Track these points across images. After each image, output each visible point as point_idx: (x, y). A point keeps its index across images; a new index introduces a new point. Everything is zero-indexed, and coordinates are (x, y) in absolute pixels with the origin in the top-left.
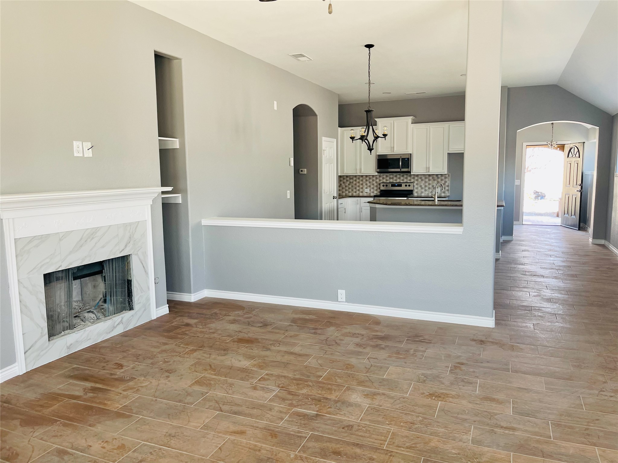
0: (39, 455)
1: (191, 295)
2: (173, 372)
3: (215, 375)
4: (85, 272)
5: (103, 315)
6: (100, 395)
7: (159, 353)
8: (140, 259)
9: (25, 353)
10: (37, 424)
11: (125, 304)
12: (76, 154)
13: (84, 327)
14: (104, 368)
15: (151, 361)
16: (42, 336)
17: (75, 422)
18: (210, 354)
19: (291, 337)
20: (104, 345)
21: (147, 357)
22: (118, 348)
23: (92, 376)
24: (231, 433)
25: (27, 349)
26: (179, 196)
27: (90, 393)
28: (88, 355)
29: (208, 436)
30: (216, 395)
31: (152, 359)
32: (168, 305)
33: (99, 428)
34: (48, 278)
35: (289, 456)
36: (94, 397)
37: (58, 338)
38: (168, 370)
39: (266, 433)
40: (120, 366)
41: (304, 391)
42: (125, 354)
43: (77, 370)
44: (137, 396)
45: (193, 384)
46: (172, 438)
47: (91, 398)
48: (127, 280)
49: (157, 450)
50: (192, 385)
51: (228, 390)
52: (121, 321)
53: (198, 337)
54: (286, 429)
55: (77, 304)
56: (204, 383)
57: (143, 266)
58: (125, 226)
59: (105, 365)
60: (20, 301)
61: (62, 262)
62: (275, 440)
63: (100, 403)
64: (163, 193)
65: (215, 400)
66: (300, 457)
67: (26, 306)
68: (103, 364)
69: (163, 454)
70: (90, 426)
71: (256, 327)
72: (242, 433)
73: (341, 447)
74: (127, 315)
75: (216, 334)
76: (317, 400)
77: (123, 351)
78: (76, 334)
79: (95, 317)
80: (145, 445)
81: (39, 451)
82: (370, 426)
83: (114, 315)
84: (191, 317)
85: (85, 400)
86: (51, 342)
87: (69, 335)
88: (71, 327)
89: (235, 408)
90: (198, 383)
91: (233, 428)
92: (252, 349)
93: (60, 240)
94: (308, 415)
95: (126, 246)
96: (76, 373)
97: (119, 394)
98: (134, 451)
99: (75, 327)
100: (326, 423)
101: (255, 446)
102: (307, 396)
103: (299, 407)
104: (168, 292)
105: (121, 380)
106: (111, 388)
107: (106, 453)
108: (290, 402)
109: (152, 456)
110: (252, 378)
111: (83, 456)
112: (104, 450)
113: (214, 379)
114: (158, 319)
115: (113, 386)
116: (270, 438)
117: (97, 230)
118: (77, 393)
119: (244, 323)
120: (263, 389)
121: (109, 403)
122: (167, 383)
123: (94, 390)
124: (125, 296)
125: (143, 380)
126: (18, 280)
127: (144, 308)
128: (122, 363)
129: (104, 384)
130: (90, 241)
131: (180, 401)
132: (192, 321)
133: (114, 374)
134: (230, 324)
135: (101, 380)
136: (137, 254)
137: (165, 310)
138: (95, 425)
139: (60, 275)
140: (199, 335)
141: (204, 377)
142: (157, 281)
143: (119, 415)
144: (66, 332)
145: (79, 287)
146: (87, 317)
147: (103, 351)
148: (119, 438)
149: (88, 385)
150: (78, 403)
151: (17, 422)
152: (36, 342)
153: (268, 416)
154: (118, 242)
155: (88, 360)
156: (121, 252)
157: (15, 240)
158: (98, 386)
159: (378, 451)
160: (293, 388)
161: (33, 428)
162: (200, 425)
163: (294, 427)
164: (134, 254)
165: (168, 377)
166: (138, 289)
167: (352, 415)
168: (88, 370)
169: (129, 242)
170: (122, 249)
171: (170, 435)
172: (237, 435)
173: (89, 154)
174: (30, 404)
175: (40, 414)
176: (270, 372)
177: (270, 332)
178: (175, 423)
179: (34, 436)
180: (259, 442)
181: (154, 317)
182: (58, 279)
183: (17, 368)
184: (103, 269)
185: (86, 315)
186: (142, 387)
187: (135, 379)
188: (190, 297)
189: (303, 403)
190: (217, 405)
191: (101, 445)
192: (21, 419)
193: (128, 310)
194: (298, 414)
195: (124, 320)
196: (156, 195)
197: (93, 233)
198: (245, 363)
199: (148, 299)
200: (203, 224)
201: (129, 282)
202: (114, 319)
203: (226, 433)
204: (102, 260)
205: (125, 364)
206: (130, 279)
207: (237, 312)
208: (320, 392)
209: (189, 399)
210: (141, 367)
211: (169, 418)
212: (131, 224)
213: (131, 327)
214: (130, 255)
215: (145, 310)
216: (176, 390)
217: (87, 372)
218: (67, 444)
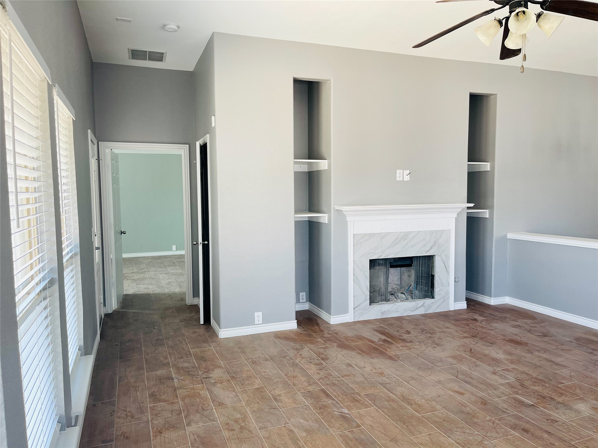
0: (338, 362)
1: (491, 299)
2: (440, 346)
3: (470, 356)
4: (399, 263)
5: (411, 297)
6: (387, 345)
7: (440, 332)
8: (442, 260)
9: (354, 309)
10: (345, 348)
11: (428, 293)
12: (398, 179)
13: (395, 302)
14: (398, 331)
15: (430, 335)
16: (365, 301)
17: (364, 353)
18: (477, 343)
19: (562, 350)
20: (406, 318)
21: (429, 332)
22: (414, 322)
23: (388, 334)
24: (453, 391)
25: (355, 306)
26: (487, 212)
27: (382, 342)
28: (393, 321)
29: (436, 387)
30: (460, 368)
31: (432, 334)
32: (466, 302)
33: (375, 361)
34: (373, 263)
35: (485, 417)
36: (383, 345)
37: (376, 304)
38: (438, 344)
39: (479, 400)
40: (409, 333)
41: (536, 388)
42: (416, 327)
43: (382, 328)
44: (407, 351)
45: (450, 357)
46: (413, 379)
47: (381, 344)
48: (432, 274)
49: (400, 382)
50: (448, 357)
51: (471, 368)
52: (423, 304)
53: (476, 329)
54: (497, 404)
55: (396, 287)
56: (458, 359)
57: (445, 266)
58: (432, 232)
59: (399, 330)
60: (354, 274)
61: (382, 253)
62: (483, 406)
63: (384, 349)
64: (469, 208)
65: (457, 370)
66: (493, 422)
67: (357, 279)
68: (398, 329)
69: (402, 385)
70: (371, 358)
71: (534, 335)
72: (462, 394)
73: (533, 429)
74: (428, 301)
75: (492, 331)
76: (542, 397)
77: (416, 325)
78: (388, 305)
79: (405, 298)
80: (395, 377)
81: (339, 360)
82: (574, 427)
83: (418, 299)
84: (481, 315)
85: (376, 345)
86: (371, 306)
87: (383, 305)
88: (387, 300)
89: (468, 379)
90: (454, 357)
91: (457, 389)
92: (516, 349)
93: (382, 238)
94: (523, 402)
95: (431, 248)
96: (381, 329)
97: (397, 348)
98: (386, 378)
99: (389, 301)
100: (535, 412)
101: (465, 403)
102: (535, 392)
103: (521, 396)
104: (467, 291)
105: (404, 340)
106: (395, 343)
107: (371, 373)
108: (517, 390)
109: (395, 383)
110: (499, 366)
111: (359, 370)
112: (371, 372)
113: (467, 358)
114: (455, 311)
115: (396, 342)
116: (480, 404)
117: (409, 233)
118: (374, 340)
119: (526, 329)
120: (501, 376)
121: (389, 350)
122: (432, 351)
123: (385, 341)
124: (429, 286)
125: (417, 345)
126: (353, 261)
127: (443, 300)
128: (411, 331)
129: (393, 340)
130: (403, 241)
131: (432, 363)
132: (480, 318)
133: (402, 336)
134: (511, 327)
135: (392, 337)
136: (440, 256)
137: (463, 305)
138: (374, 358)
139: (381, 262)
140: (478, 328)
141: (461, 355)
142: (457, 280)
143: (390, 358)
144: (383, 302)
145: (399, 274)
146: (399, 296)
147: (404, 321)
148: (383, 369)
149: (383, 337)
150: (372, 345)
151: (336, 344)
152: (362, 303)
153: (490, 392)
154: (425, 245)
155: (391, 324)
156: (427, 252)
157: (353, 235)
158: (389, 339)
159: (564, 442)
160: (527, 383)
161: (342, 350)
162: (436, 379)
163: (505, 405)
164: (437, 255)
165: (435, 347)
166: (439, 283)
167: (565, 415)
168: (388, 329)
169: (434, 246)
170: (428, 250)
171: (413, 378)
172: (457, 393)
173: (407, 178)
174: (346, 338)
175: (349, 344)
176: (517, 367)
177: (546, 342)
178: (421, 373)
179: (340, 353)
180: (470, 403)
181: (452, 309)
182: (379, 265)
183: (348, 317)
184: (413, 263)
185: (400, 295)
186: (414, 348)
187: (413, 342)
188: (490, 300)
189: (527, 395)
190: (456, 373)
191: (371, 369)
192: (339, 344)
193: (430, 298)
194: (516, 399)
195: (426, 304)
196: (460, 210)
197: (406, 235)
198: (501, 356)
199: (447, 293)
200: (508, 238)
201: (433, 277)
202: (417, 301)
203: (450, 389)
204: (411, 256)
205: (412, 332)
206: (433, 274)
207: (526, 320)
208: (550, 393)
209: (440, 364)
210: (422, 337)
211: (419, 369)
212: (436, 232)
213: (431, 311)
214: (434, 255)
215: (444, 301)
216: (434, 356)
217: (387, 330)
218: (354, 362)
